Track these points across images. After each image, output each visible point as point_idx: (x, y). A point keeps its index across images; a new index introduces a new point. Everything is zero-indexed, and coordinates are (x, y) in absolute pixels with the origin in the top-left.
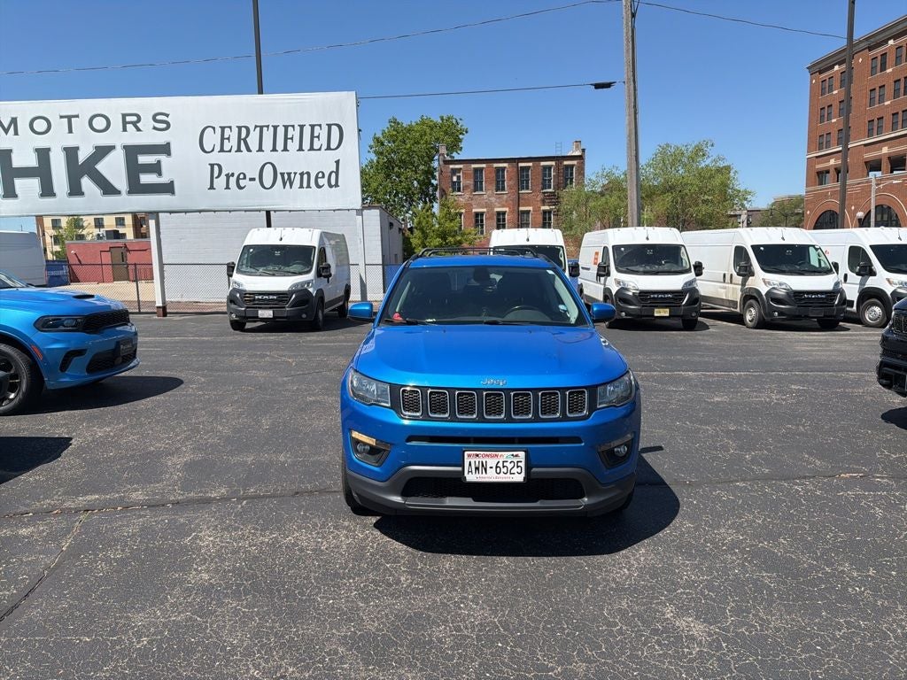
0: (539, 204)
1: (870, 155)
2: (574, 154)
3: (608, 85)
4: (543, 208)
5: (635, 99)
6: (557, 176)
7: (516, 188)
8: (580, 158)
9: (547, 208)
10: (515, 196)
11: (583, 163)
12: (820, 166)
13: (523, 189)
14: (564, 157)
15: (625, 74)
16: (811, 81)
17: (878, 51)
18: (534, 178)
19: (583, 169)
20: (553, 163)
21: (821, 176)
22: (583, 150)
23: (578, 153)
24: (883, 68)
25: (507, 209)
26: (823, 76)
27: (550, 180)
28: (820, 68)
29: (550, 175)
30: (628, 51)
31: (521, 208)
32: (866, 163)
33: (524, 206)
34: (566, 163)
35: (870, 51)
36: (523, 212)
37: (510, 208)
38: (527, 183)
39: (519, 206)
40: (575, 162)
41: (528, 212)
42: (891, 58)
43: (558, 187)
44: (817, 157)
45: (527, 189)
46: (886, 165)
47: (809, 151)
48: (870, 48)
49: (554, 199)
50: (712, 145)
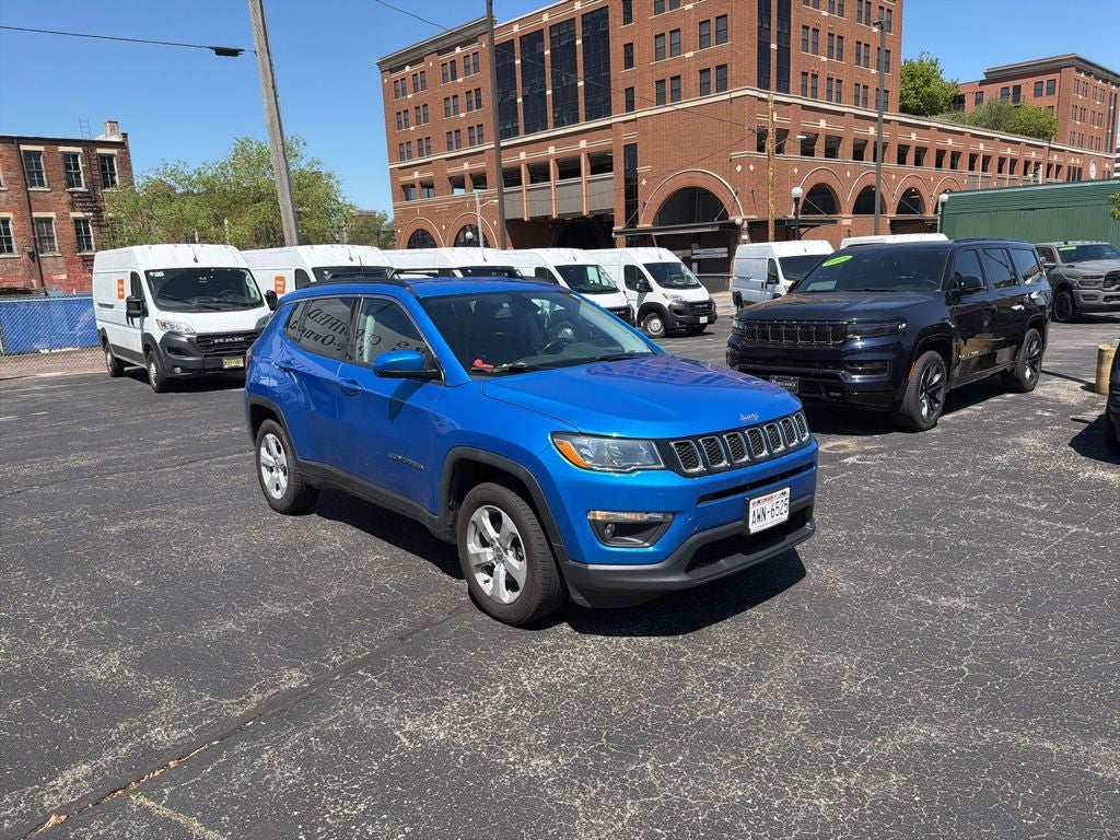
0: (66, 209)
1: (453, 171)
2: (109, 139)
3: (234, 53)
4: (73, 215)
5: (272, 75)
6: (89, 169)
7: (21, 182)
8: (121, 145)
9: (80, 215)
10: (22, 195)
11: (127, 154)
12: (405, 179)
13: (33, 184)
14: (94, 142)
15: (256, 42)
16: (383, 81)
17: (446, 57)
18: (50, 168)
19: (128, 162)
20: (80, 150)
21: (407, 189)
22: (125, 135)
23: (116, 138)
24: (454, 77)
25: (10, 215)
26: (394, 75)
27: (78, 175)
28: (391, 66)
29: (77, 167)
30: (255, 9)
31: (35, 215)
32: (450, 178)
33: (39, 210)
34: (99, 151)
35: (439, 55)
36: (40, 220)
37: (15, 213)
38: (40, 174)
39: (31, 211)
40: (114, 151)
41: (49, 221)
42: (460, 66)
43: (91, 183)
44: (400, 168)
45: (42, 184)
46: (468, 182)
47: (391, 160)
48: (440, 52)
49: (90, 201)
50: (305, 144)
